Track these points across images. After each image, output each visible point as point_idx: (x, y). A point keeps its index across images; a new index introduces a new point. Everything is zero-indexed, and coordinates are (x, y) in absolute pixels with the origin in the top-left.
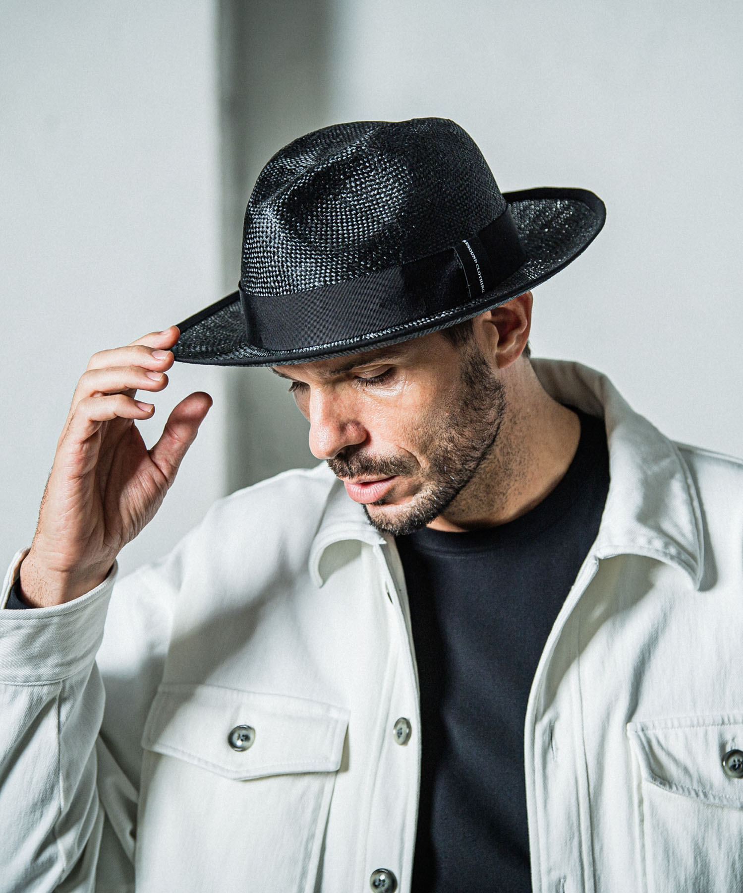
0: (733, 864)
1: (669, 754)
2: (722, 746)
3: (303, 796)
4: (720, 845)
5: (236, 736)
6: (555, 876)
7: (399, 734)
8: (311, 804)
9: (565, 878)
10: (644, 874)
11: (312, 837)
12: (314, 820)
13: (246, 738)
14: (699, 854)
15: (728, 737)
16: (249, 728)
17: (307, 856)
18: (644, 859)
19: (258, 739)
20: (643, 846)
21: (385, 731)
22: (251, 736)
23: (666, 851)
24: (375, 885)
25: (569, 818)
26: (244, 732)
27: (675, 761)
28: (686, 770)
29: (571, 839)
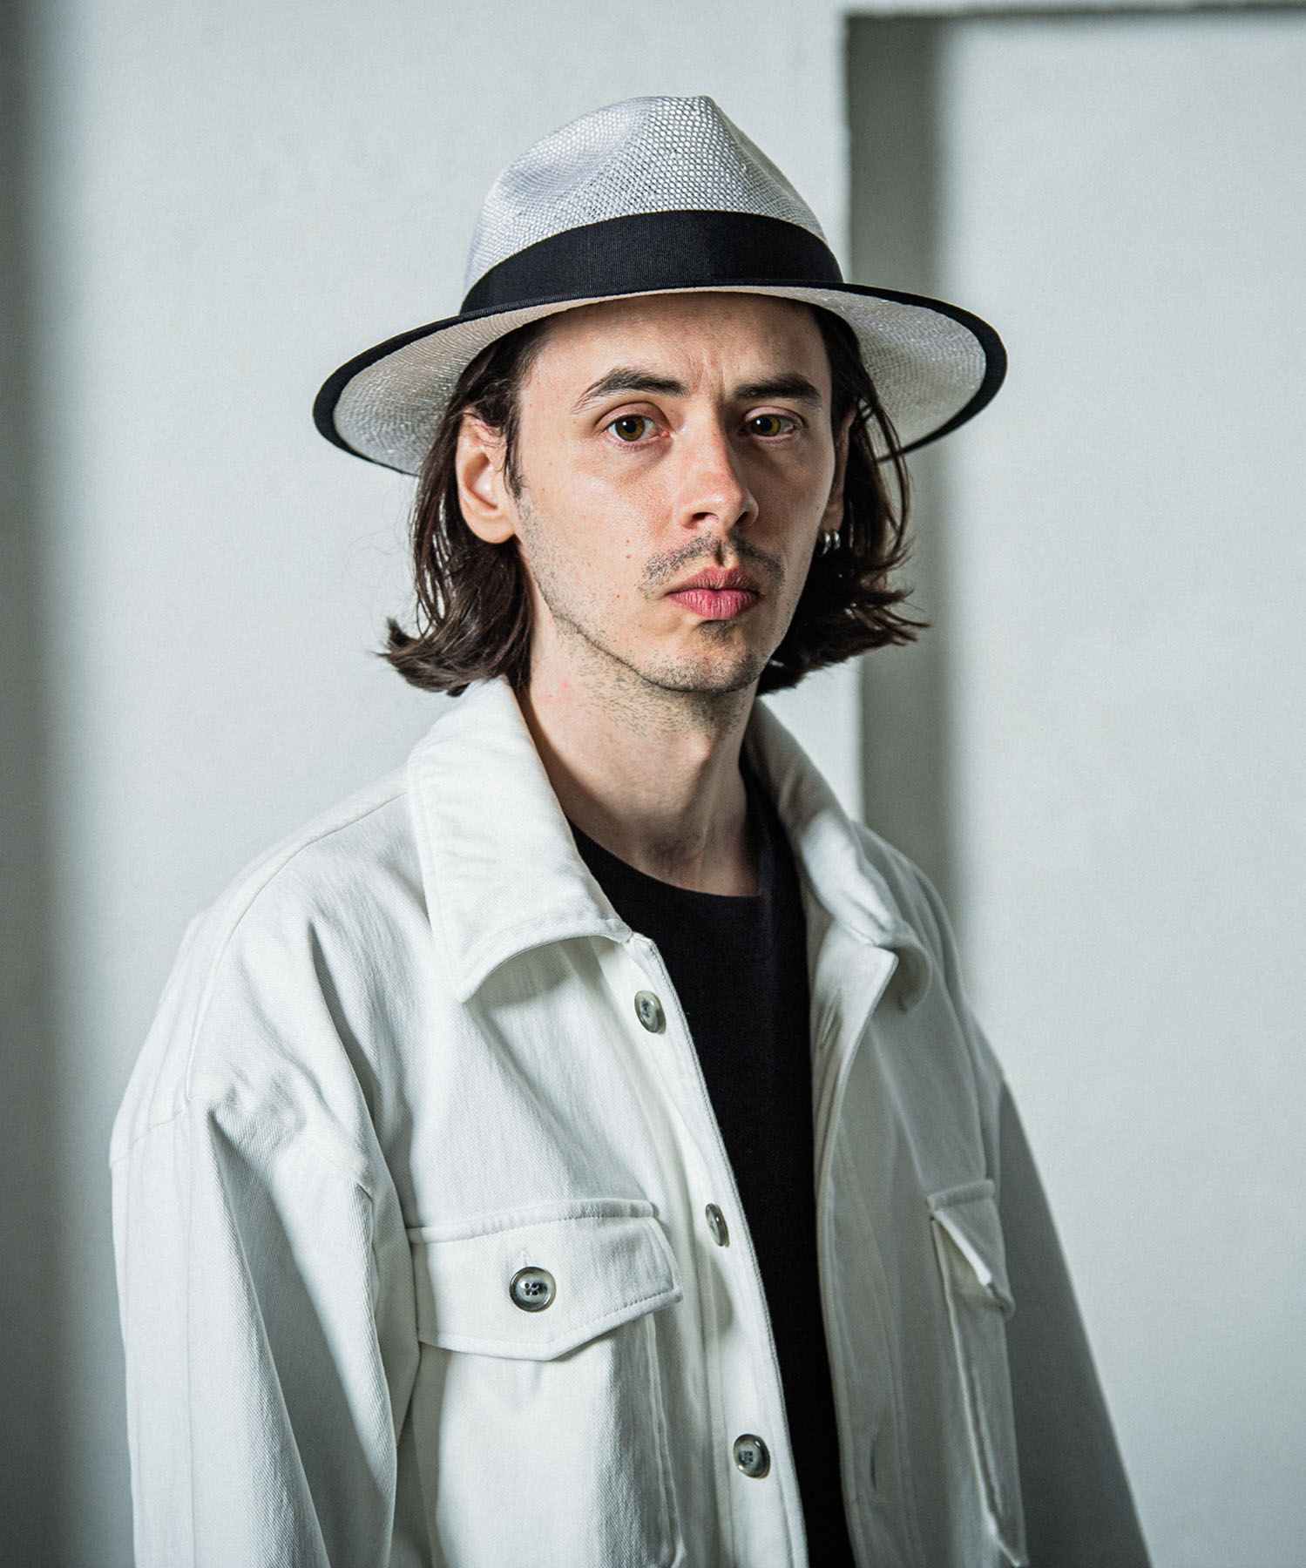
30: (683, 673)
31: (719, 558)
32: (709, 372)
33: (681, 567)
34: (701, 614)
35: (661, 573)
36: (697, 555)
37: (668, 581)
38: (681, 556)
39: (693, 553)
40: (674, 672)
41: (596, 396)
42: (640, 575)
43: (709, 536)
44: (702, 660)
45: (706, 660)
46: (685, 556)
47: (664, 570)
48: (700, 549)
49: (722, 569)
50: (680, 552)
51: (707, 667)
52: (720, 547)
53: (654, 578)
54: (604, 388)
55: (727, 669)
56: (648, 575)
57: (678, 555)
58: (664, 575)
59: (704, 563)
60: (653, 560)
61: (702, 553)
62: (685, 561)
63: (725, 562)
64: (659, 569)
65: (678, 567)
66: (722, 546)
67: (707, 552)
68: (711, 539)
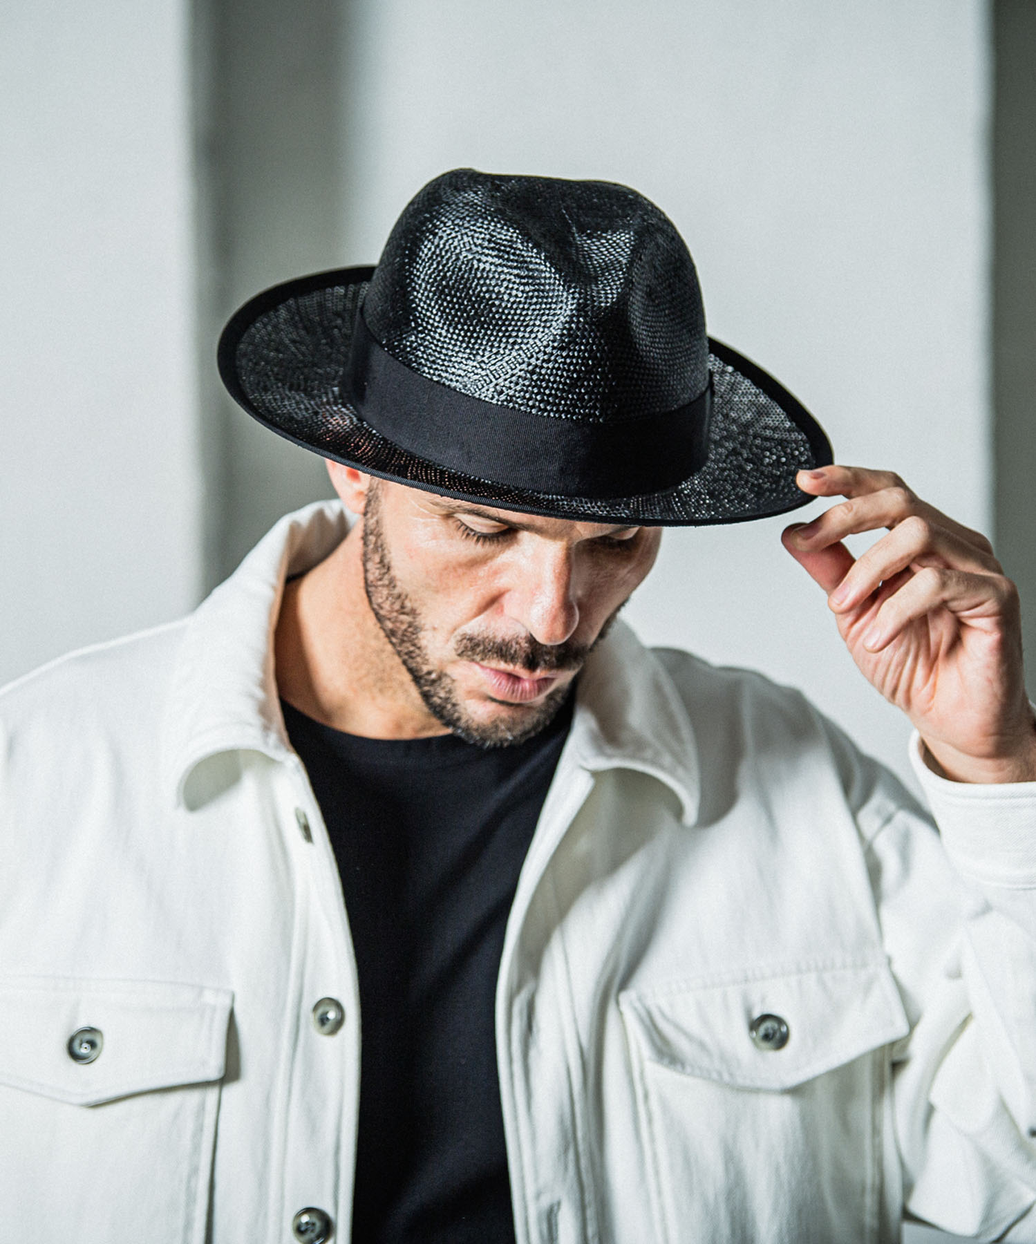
0: (777, 1169)
1: (678, 1027)
2: (748, 1012)
3: (176, 1115)
4: (757, 1146)
5: (76, 1043)
6: (545, 1202)
7: (323, 1020)
8: (190, 1126)
9: (559, 1204)
10: (660, 1193)
11: (195, 1171)
12: (196, 1148)
13: (93, 1044)
14: (731, 1159)
15: (755, 998)
16: (92, 1030)
17: (191, 1199)
18: (657, 1173)
19: (108, 1044)
20: (655, 1155)
21: (298, 1018)
22: (98, 1041)
23: (687, 1161)
24: (300, 1231)
25: (562, 1122)
26: (88, 1036)
27: (686, 1034)
28: (702, 1046)
29: (566, 1150)
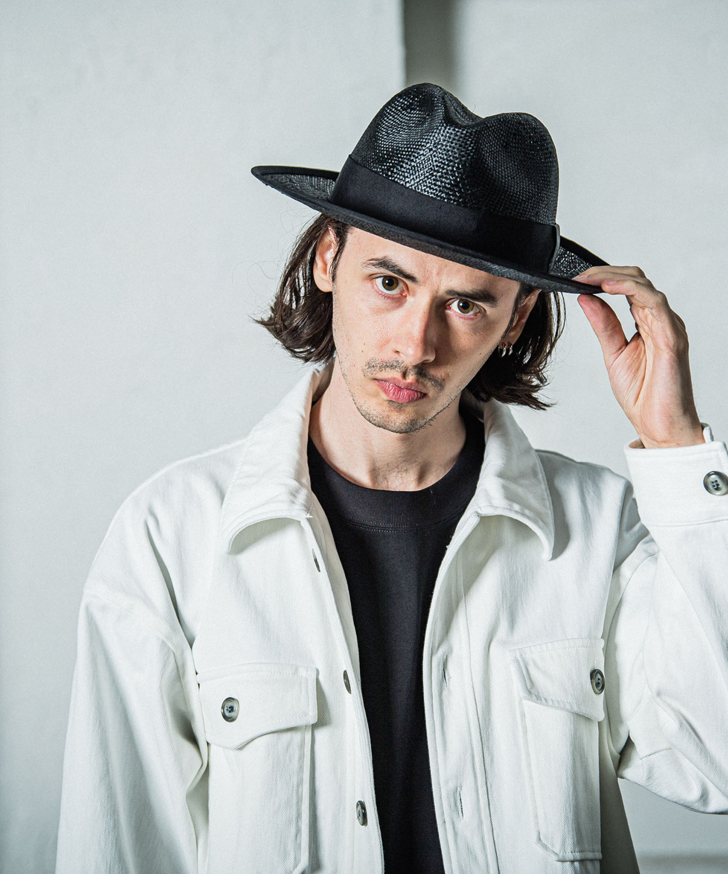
30: (374, 418)
31: (404, 375)
32: (435, 278)
33: (384, 371)
34: (388, 396)
35: (373, 369)
36: (394, 369)
37: (376, 374)
38: (386, 365)
39: (392, 367)
40: (370, 416)
41: (373, 266)
42: (365, 364)
43: (402, 363)
44: (386, 415)
45: (388, 416)
46: (388, 367)
47: (375, 368)
48: (396, 367)
49: (404, 381)
50: (386, 363)
51: (388, 420)
52: (407, 370)
53: (369, 370)
54: (378, 264)
55: (398, 424)
56: (367, 366)
57: (385, 364)
58: (374, 370)
59: (396, 374)
60: (372, 361)
61: (396, 369)
62: (387, 369)
63: (407, 378)
64: (373, 366)
65: (382, 370)
66: (408, 371)
67: (399, 370)
68: (403, 365)
